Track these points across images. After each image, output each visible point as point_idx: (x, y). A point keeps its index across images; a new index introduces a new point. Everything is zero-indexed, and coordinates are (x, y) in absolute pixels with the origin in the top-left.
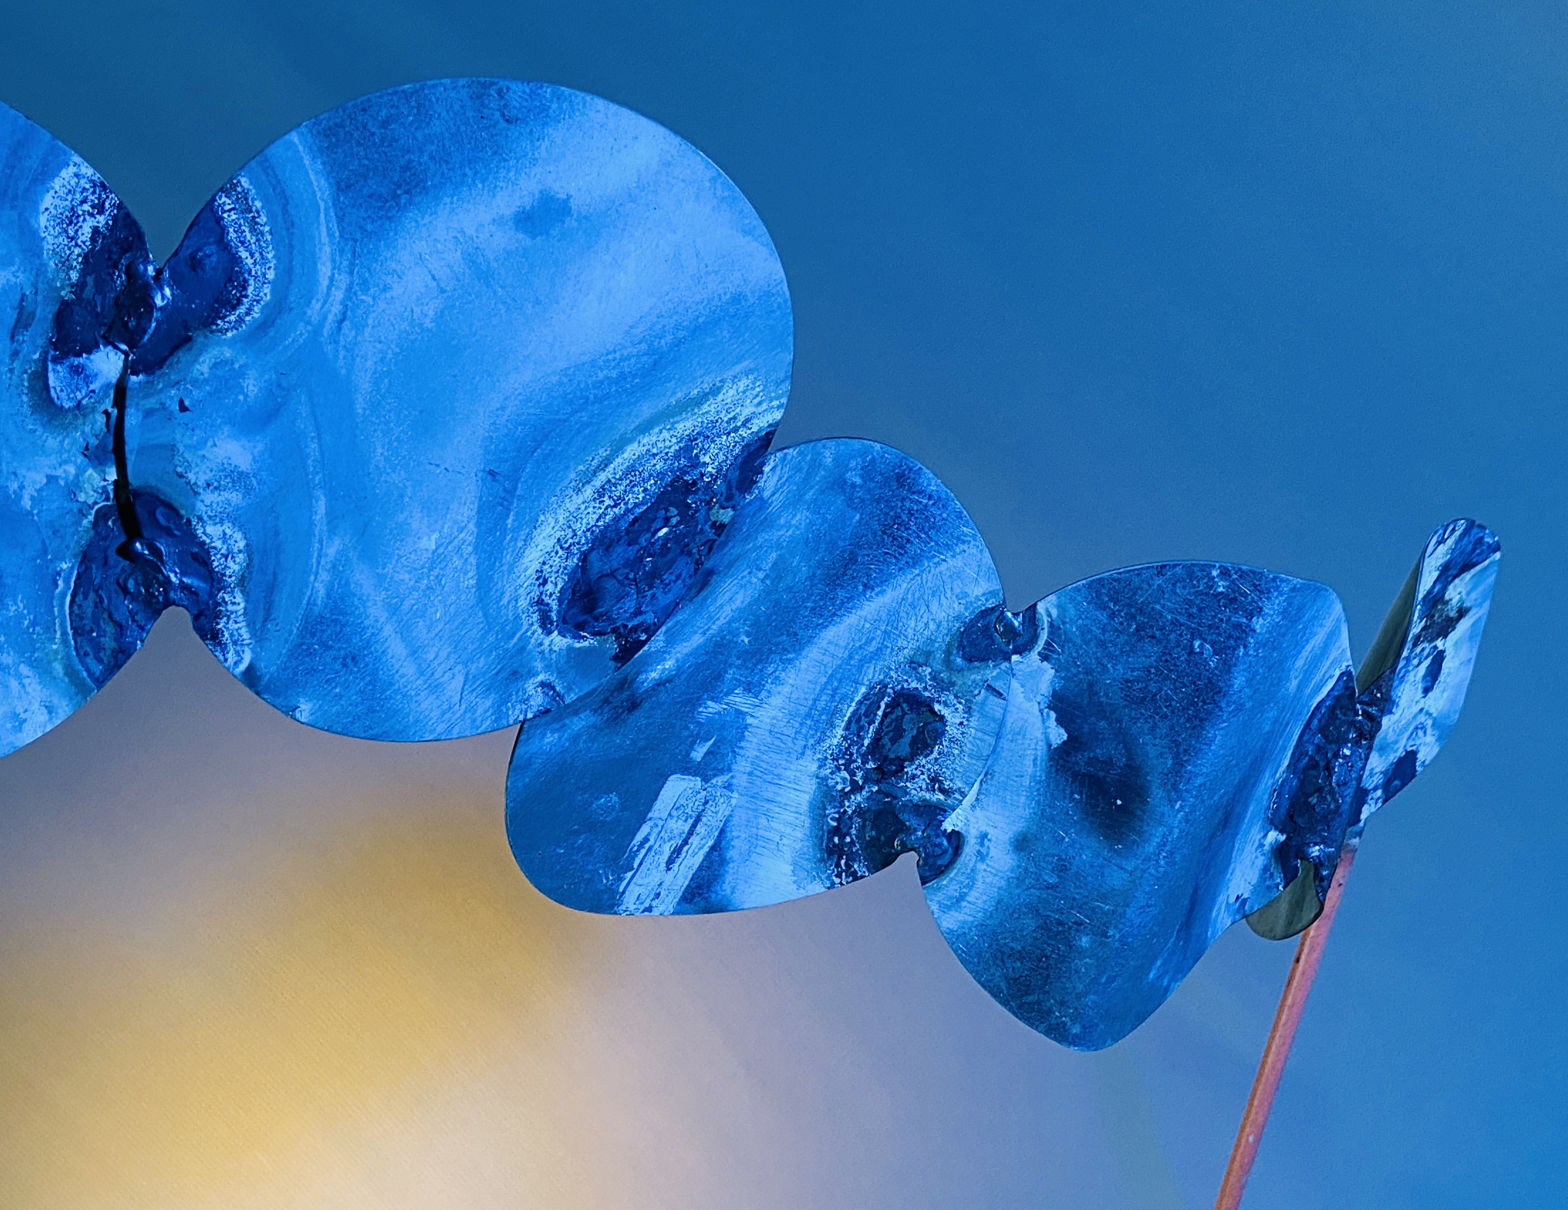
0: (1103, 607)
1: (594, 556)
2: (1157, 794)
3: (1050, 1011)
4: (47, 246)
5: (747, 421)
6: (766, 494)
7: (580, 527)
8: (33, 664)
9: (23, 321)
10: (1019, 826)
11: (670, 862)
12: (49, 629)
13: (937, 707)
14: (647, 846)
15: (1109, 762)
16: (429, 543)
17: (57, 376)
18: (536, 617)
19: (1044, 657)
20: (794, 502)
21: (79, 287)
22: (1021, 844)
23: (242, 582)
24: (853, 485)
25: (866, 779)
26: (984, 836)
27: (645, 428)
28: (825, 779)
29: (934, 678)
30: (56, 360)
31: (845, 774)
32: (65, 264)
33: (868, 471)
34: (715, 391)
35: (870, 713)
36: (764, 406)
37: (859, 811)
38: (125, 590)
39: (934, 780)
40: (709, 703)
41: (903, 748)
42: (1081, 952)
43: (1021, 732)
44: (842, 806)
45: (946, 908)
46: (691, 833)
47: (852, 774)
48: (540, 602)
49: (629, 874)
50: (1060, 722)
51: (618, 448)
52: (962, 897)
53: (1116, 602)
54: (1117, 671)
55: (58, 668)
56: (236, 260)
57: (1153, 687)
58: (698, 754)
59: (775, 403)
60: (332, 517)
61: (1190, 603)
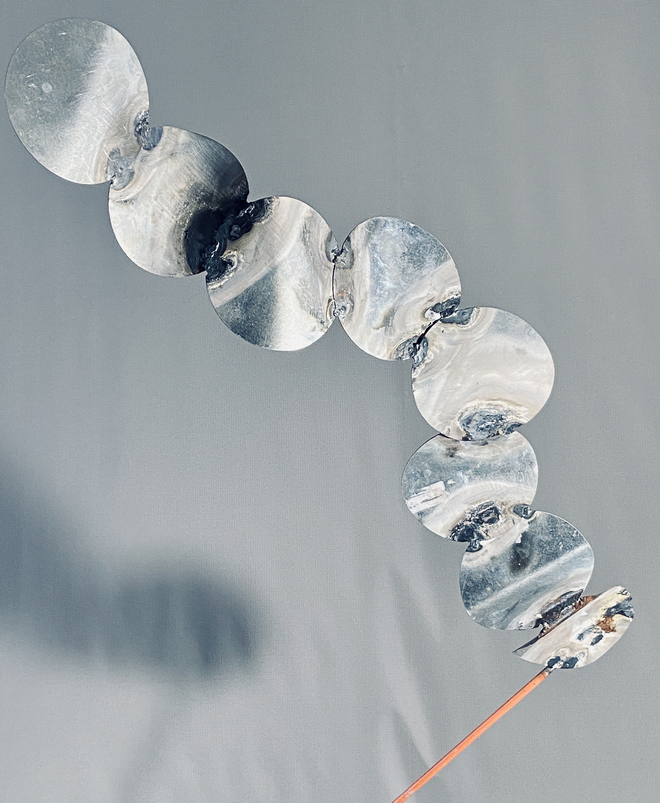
0: (548, 522)
1: (477, 414)
2: (528, 569)
3: (469, 599)
4: (444, 293)
5: (521, 417)
6: (509, 438)
7: (480, 407)
8: (388, 348)
9: (431, 300)
10: (495, 554)
11: (424, 501)
12: (394, 345)
13: (500, 516)
14: (424, 492)
15: (524, 554)
16: (459, 385)
17: (429, 312)
18: (459, 415)
19: (529, 523)
20: (511, 446)
21: (444, 303)
22: (493, 558)
23: (426, 364)
24: (522, 455)
25: (474, 520)
26: (487, 551)
27: (505, 401)
28: (466, 513)
29: (504, 510)
30: (431, 310)
31: (470, 515)
32: (445, 298)
33: (528, 455)
34: (521, 406)
35: (486, 506)
36: (525, 417)
37: (466, 526)
38: (409, 350)
39: (487, 531)
40: (461, 473)
41: (486, 519)
42: (486, 591)
43: (512, 535)
44: (464, 522)
45: (467, 560)
46: (432, 499)
47: (472, 517)
48: (462, 413)
49: (415, 495)
50: (522, 539)
51: (499, 399)
52: (471, 560)
53: (552, 522)
54: (541, 537)
55: (390, 352)
56: (470, 318)
57: (545, 545)
58: (450, 482)
59: (527, 419)
60: (449, 367)
61: (566, 534)
